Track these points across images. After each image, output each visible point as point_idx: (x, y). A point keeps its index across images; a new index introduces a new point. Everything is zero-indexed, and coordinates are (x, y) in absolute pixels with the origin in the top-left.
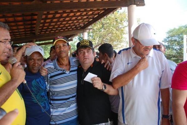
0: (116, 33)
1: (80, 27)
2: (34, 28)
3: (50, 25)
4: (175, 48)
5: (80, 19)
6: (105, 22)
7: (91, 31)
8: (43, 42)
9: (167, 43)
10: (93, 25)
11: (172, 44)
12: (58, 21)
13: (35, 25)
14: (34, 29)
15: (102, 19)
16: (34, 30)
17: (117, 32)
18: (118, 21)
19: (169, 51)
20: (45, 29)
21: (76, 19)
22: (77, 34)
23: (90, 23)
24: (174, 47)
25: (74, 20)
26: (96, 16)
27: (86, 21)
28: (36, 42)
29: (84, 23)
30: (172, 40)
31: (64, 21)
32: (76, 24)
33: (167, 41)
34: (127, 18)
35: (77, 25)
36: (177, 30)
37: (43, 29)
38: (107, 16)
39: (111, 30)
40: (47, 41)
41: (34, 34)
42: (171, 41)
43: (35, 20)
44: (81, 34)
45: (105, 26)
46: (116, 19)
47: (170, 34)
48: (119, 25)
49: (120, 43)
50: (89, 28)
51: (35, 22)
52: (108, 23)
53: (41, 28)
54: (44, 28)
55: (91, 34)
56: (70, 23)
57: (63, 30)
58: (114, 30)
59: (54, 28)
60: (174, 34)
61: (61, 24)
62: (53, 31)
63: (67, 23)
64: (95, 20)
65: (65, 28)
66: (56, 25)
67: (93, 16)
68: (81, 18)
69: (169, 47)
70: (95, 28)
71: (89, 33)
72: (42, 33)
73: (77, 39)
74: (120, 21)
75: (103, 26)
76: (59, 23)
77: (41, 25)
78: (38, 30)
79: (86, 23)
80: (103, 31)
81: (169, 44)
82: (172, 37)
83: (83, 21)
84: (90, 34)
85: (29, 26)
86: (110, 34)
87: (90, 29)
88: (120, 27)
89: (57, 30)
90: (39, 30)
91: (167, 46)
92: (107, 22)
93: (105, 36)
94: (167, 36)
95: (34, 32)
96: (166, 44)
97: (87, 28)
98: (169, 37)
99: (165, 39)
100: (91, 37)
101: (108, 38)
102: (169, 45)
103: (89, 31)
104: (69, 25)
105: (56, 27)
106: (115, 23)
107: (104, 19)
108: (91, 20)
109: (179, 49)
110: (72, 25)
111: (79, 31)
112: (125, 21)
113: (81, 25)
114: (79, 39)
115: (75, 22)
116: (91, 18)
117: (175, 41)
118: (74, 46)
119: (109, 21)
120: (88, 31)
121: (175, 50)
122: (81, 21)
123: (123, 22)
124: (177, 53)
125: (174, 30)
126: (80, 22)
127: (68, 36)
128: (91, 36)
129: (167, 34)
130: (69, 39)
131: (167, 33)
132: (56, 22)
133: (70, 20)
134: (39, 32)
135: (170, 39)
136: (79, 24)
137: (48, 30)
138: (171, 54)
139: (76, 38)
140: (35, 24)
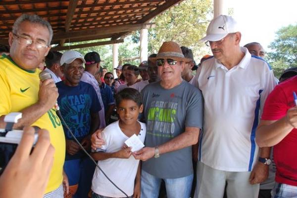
0: (193, 31)
1: (136, 19)
2: (64, 20)
3: (88, 17)
4: (289, 58)
5: (136, 8)
6: (176, 12)
7: (153, 26)
8: (77, 44)
9: (276, 50)
10: (157, 17)
11: (284, 51)
12: (102, 10)
13: (65, 16)
14: (64, 22)
15: (172, 8)
16: (63, 25)
17: (195, 29)
18: (198, 11)
19: (279, 62)
20: (80, 23)
21: (130, 8)
22: (131, 32)
23: (152, 15)
24: (286, 56)
25: (127, 9)
26: (162, 4)
27: (147, 11)
28: (65, 43)
29: (143, 14)
30: (285, 44)
31: (111, 9)
32: (131, 15)
33: (276, 47)
34: (213, 7)
35: (131, 17)
36: (294, 28)
37: (77, 22)
38: (179, 4)
39: (185, 26)
40: (83, 43)
41: (64, 30)
42: (283, 46)
43: (66, 8)
44: (137, 32)
45: (176, 19)
46: (194, 8)
47: (282, 35)
48: (199, 18)
49: (199, 48)
50: (150, 22)
51: (66, 11)
52: (181, 14)
53: (74, 21)
54: (80, 21)
55: (153, 32)
56: (120, 14)
57: (108, 25)
58: (190, 27)
59: (94, 21)
60: (288, 35)
61: (106, 15)
62: (94, 27)
63: (116, 14)
64: (160, 10)
65: (113, 21)
66: (98, 16)
67: (158, 3)
68: (139, 5)
69: (278, 56)
70: (160, 22)
71: (150, 30)
72: (76, 29)
73: (131, 39)
74: (201, 11)
75: (172, 19)
76: (102, 14)
77: (75, 16)
78: (70, 24)
79: (146, 14)
80: (172, 27)
81: (279, 51)
82: (284, 39)
83: (142, 10)
84: (151, 32)
85: (56, 18)
86: (184, 33)
87: (151, 24)
88: (200, 22)
89: (99, 24)
90: (72, 24)
91: (275, 55)
92: (180, 12)
93: (176, 36)
94: (277, 38)
95: (63, 27)
96: (274, 51)
97: (147, 22)
98: (280, 41)
99: (273, 43)
100: (152, 37)
101: (180, 38)
102: (278, 54)
103: (150, 27)
104: (118, 16)
105: (99, 19)
106: (192, 15)
107: (175, 8)
108: (154, 9)
109: (294, 60)
110: (123, 16)
111: (134, 27)
112: (208, 12)
113: (138, 18)
114: (133, 39)
115: (129, 11)
116: (154, 6)
117: (290, 46)
118: (126, 50)
119: (182, 11)
120: (148, 26)
121: (289, 61)
122: (137, 10)
123: (205, 13)
124: (290, 65)
125: (288, 28)
126: (137, 12)
127: (117, 34)
128: (152, 35)
129: (277, 35)
130: (118, 39)
131: (277, 33)
132: (99, 12)
133: (121, 9)
134: (71, 28)
135: (281, 43)
136: (135, 15)
137: (86, 24)
138: (282, 67)
139: (128, 39)
140: (65, 14)
